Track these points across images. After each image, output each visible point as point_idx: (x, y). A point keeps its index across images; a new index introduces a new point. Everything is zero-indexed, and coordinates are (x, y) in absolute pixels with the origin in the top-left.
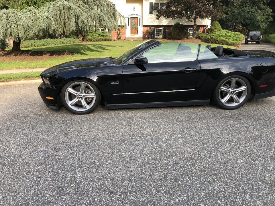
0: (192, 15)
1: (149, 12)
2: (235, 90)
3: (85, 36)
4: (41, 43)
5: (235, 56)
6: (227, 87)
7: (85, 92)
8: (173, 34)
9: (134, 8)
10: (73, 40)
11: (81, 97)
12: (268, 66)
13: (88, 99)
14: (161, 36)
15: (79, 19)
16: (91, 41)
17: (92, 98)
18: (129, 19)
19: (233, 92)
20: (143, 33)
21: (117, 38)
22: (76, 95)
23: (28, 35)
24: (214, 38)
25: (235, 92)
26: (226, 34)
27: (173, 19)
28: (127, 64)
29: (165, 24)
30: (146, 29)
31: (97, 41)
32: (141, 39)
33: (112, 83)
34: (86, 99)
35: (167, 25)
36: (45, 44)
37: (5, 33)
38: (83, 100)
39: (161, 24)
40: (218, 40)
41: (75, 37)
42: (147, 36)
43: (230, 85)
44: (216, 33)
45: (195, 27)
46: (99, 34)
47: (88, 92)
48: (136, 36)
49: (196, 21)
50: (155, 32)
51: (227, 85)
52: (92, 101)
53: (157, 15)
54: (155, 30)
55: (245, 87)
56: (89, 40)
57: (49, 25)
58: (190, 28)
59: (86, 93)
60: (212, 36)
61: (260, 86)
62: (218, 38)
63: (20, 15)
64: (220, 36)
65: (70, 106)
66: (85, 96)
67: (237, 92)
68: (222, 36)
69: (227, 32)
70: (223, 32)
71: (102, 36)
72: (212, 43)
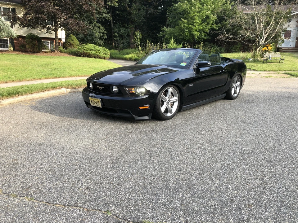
22: (165, 101)
24: (85, 51)
26: (95, 48)
27: (27, 28)
33: (189, 86)
40: (90, 54)
44: (86, 47)
45: (57, 40)
49: (57, 33)
55: (239, 83)
59: (171, 98)
60: (82, 50)
62: (90, 52)
64: (90, 50)
66: (171, 101)
68: (92, 50)
72: (84, 56)
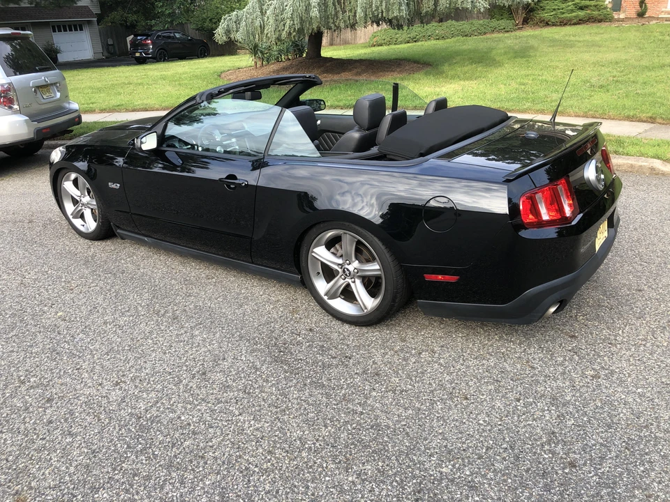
3: (532, 10)
16: (547, 24)
21: (637, 13)
31: (564, 23)
46: (574, 4)
56: (542, 21)
71: (581, 8)
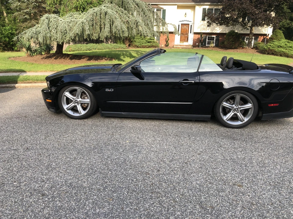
0: (248, 23)
1: (201, 18)
2: (239, 106)
3: (132, 42)
4: (87, 48)
5: (244, 69)
6: (231, 103)
7: (81, 97)
8: (226, 43)
9: (186, 14)
10: (119, 46)
11: (77, 102)
12: (280, 83)
13: (84, 105)
14: (213, 45)
15: (114, 25)
16: (138, 47)
17: (88, 104)
18: (179, 25)
19: (236, 109)
20: (194, 40)
21: (165, 45)
22: (72, 99)
23: (65, 39)
24: (271, 48)
25: (240, 110)
26: (286, 44)
27: (226, 26)
28: (123, 72)
29: (218, 32)
30: (198, 36)
31: (144, 47)
32: (190, 47)
33: (106, 90)
34: (82, 104)
35: (221, 32)
36: (90, 49)
37: (45, 37)
38: (78, 105)
39: (214, 32)
40: (275, 51)
41: (122, 43)
42: (197, 44)
43: (234, 101)
44: (275, 43)
45: (251, 36)
46: (146, 41)
47: (84, 98)
48: (185, 44)
49: (252, 29)
50: (207, 40)
51: (231, 101)
52: (87, 106)
53: (208, 22)
54: (207, 37)
55: (251, 105)
56: (136, 46)
57: (83, 30)
58: (247, 37)
59: (82, 99)
60: (269, 47)
61: (269, 105)
62: (276, 49)
63: (61, 19)
64: (278, 47)
65: (66, 110)
66: (81, 101)
67: (241, 109)
68: (281, 46)
69: (288, 42)
70: (283, 43)
71: (149, 42)
72: (268, 54)
